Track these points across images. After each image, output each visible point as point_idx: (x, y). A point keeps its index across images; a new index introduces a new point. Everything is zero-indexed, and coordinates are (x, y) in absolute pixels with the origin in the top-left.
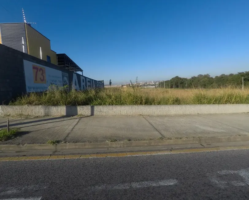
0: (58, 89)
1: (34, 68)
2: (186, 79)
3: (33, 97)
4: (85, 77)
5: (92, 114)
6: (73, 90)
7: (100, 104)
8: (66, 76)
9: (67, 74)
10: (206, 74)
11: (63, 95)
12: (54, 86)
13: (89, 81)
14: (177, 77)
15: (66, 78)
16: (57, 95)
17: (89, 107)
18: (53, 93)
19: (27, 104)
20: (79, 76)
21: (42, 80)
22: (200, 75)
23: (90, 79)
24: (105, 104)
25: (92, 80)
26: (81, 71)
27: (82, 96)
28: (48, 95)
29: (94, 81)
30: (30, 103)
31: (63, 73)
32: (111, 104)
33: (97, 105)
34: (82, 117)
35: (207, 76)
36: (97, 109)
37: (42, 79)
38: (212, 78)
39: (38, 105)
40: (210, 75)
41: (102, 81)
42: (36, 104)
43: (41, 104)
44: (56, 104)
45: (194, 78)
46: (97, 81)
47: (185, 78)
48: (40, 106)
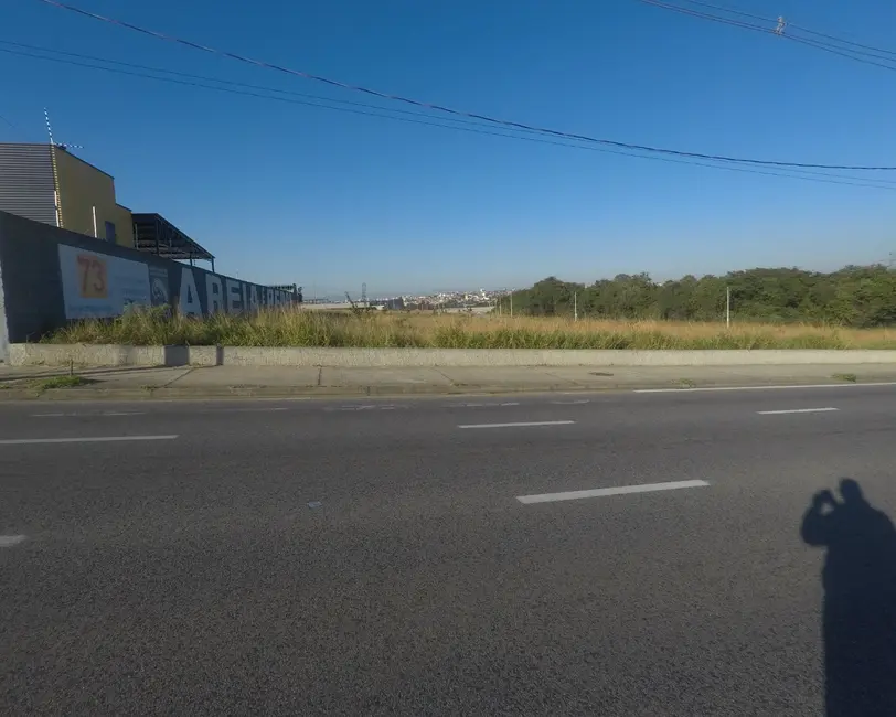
0: (145, 312)
1: (81, 260)
2: (579, 288)
3: (91, 329)
4: (220, 276)
5: (220, 362)
6: (181, 317)
7: (236, 344)
8: (160, 277)
9: (164, 272)
10: (639, 273)
11: (158, 324)
12: (136, 306)
13: (234, 290)
14: (552, 279)
15: (158, 283)
16: (145, 326)
17: (213, 349)
18: (134, 320)
19: (80, 341)
20: (200, 275)
21: (100, 290)
22: (621, 275)
23: (241, 282)
24: (246, 344)
25: (249, 285)
26: (210, 257)
27: (198, 328)
28: (124, 326)
29: (253, 289)
30: (88, 340)
31: (153, 268)
32: (260, 344)
33: (230, 345)
34: (198, 366)
35: (641, 282)
36: (229, 353)
37: (99, 286)
38: (655, 287)
39: (106, 343)
40: (650, 276)
41: (289, 287)
42: (99, 343)
43: (110, 342)
44: (144, 342)
45: (602, 285)
46: (266, 288)
47: (579, 282)
48: (110, 345)
